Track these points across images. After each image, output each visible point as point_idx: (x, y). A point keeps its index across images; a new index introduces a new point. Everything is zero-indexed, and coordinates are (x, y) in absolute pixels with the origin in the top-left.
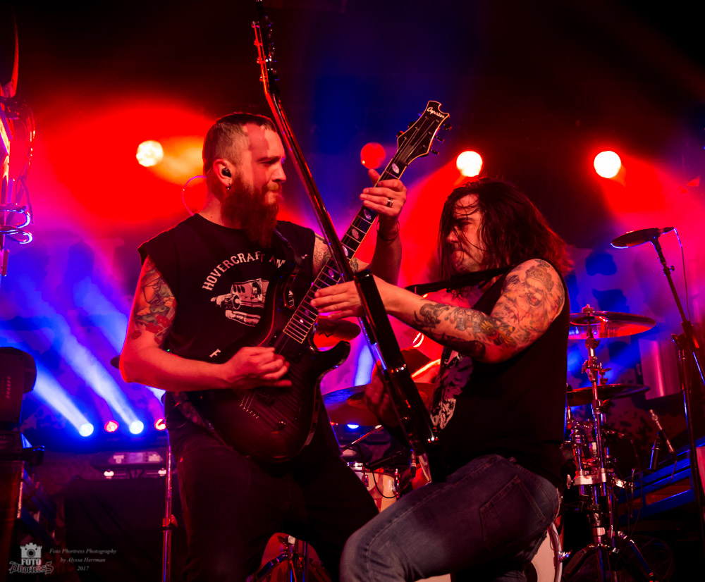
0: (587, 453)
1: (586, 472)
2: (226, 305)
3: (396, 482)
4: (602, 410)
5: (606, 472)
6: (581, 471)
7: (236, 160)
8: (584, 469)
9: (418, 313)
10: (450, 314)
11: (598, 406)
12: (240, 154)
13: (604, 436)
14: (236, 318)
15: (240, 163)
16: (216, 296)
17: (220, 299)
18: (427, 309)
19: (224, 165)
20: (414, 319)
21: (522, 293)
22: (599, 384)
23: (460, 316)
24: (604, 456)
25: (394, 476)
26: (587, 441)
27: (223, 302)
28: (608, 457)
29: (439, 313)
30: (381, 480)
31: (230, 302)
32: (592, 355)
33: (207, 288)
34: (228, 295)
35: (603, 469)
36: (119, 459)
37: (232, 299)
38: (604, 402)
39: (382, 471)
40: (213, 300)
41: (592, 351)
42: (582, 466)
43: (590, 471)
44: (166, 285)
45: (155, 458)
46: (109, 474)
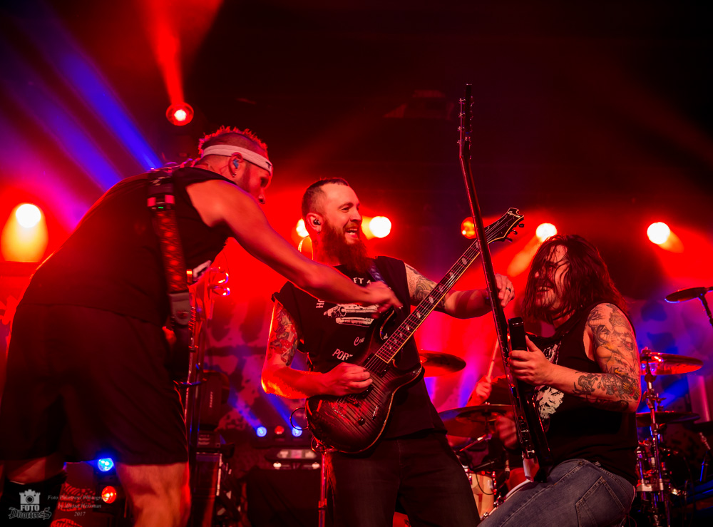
0: (647, 466)
1: (647, 481)
2: (335, 316)
3: (493, 482)
4: (659, 432)
5: (663, 482)
6: (642, 480)
7: (320, 212)
8: (645, 479)
9: (577, 383)
10: (600, 383)
11: (656, 428)
12: (323, 207)
13: (661, 452)
14: (344, 322)
15: (325, 213)
16: (327, 310)
17: (330, 312)
18: (583, 380)
19: (314, 217)
20: (574, 389)
21: (618, 342)
22: (657, 411)
23: (607, 384)
24: (661, 468)
25: (492, 477)
26: (647, 456)
27: (333, 314)
28: (664, 469)
29: (592, 383)
30: (482, 480)
31: (338, 312)
32: (650, 387)
33: (320, 307)
34: (336, 308)
35: (661, 480)
36: (284, 454)
37: (339, 310)
38: (661, 425)
39: (483, 473)
40: (325, 314)
41: (650, 384)
42: (644, 476)
43: (649, 481)
44: (286, 316)
45: (310, 455)
46: (277, 465)
